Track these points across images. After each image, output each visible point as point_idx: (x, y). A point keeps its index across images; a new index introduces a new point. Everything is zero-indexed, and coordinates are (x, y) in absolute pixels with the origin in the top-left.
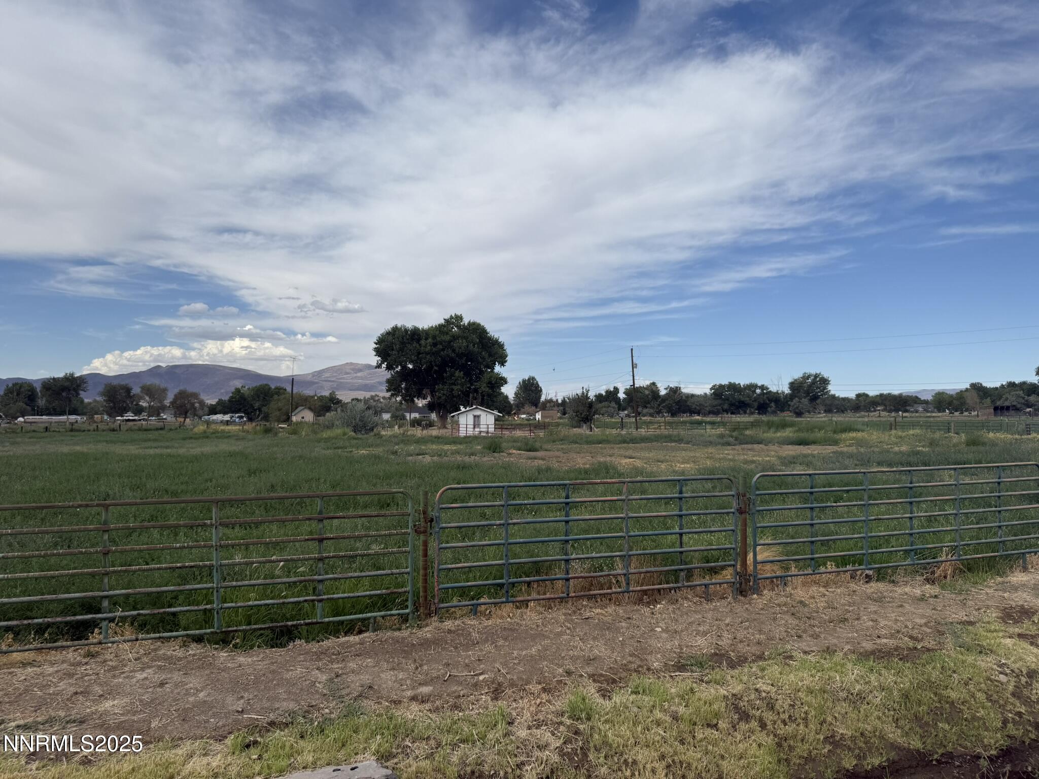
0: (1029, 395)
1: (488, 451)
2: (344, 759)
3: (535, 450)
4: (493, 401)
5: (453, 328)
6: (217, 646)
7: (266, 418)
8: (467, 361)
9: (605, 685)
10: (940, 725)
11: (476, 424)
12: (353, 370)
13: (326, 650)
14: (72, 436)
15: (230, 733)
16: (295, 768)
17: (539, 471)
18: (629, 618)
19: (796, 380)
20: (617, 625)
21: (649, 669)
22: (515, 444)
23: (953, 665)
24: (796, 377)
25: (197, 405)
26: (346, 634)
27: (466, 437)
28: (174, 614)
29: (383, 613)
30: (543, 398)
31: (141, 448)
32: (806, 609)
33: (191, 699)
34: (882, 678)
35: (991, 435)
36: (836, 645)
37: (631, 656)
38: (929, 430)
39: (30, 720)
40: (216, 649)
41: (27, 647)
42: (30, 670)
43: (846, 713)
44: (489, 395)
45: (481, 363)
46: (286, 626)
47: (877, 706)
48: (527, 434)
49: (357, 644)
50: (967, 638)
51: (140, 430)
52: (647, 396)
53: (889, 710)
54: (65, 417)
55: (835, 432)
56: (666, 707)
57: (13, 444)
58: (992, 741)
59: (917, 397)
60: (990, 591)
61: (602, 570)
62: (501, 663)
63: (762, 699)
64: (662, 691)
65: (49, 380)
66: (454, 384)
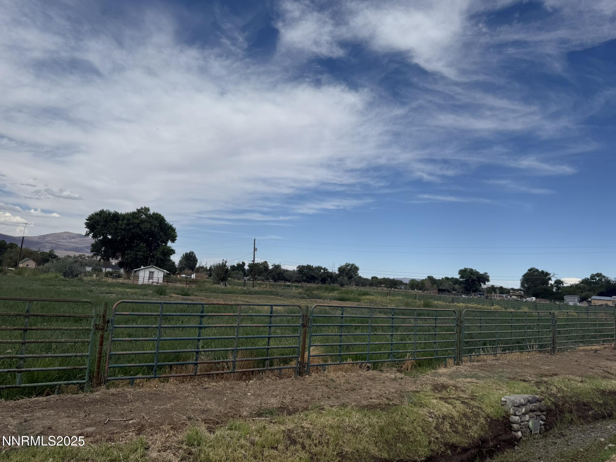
0: (455, 285)
1: (156, 294)
3: (189, 295)
4: (164, 264)
5: (142, 215)
8: (149, 237)
9: (211, 425)
10: (398, 445)
11: (151, 277)
12: (69, 237)
13: (20, 405)
18: (233, 388)
19: (342, 267)
20: (225, 391)
21: (240, 416)
22: (175, 291)
23: (407, 413)
24: (342, 265)
26: (37, 396)
27: (142, 285)
29: (66, 382)
30: (198, 266)
32: (334, 384)
34: (370, 420)
35: (436, 302)
36: (348, 403)
37: (230, 408)
38: (406, 298)
43: (350, 439)
44: (162, 260)
45: (159, 239)
47: (366, 435)
48: (184, 285)
49: (44, 401)
50: (415, 399)
52: (261, 269)
53: (372, 437)
55: (359, 295)
56: (248, 437)
58: (423, 453)
59: (401, 281)
60: (429, 377)
61: (219, 359)
62: (146, 413)
63: (305, 432)
64: (246, 428)
66: (139, 251)
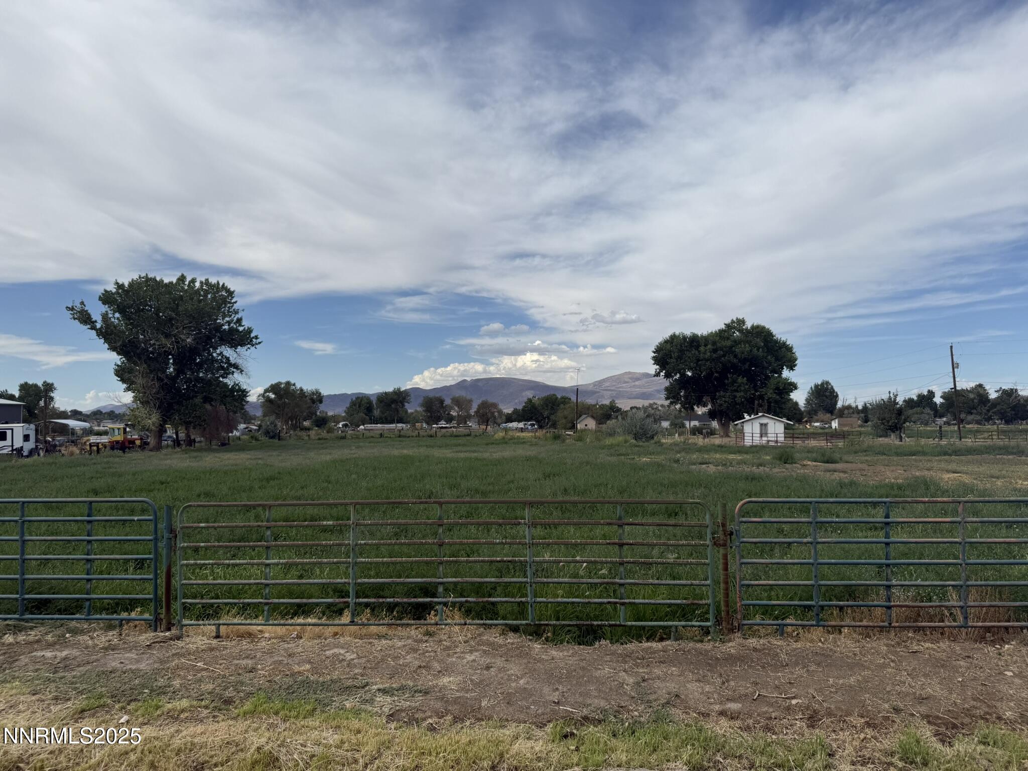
1: (778, 462)
2: (656, 763)
3: (834, 462)
4: (781, 408)
5: (734, 333)
6: (531, 638)
7: (554, 425)
8: (750, 366)
9: (943, 729)
11: (763, 432)
12: (631, 378)
13: (631, 654)
14: (400, 441)
15: (549, 722)
16: (610, 765)
17: (842, 485)
20: (954, 662)
22: (809, 455)
25: (496, 414)
26: (648, 640)
27: (752, 446)
28: (493, 604)
29: (683, 623)
30: (840, 404)
31: (453, 452)
33: (513, 685)
37: (974, 699)
39: (387, 685)
40: (530, 640)
41: (381, 622)
42: (384, 642)
44: (776, 402)
45: (767, 368)
46: (592, 625)
48: (823, 443)
49: (661, 651)
51: (451, 436)
52: (972, 400)
54: (394, 425)
57: (358, 447)
61: (930, 600)
62: (816, 690)
65: (382, 394)
66: (736, 391)
